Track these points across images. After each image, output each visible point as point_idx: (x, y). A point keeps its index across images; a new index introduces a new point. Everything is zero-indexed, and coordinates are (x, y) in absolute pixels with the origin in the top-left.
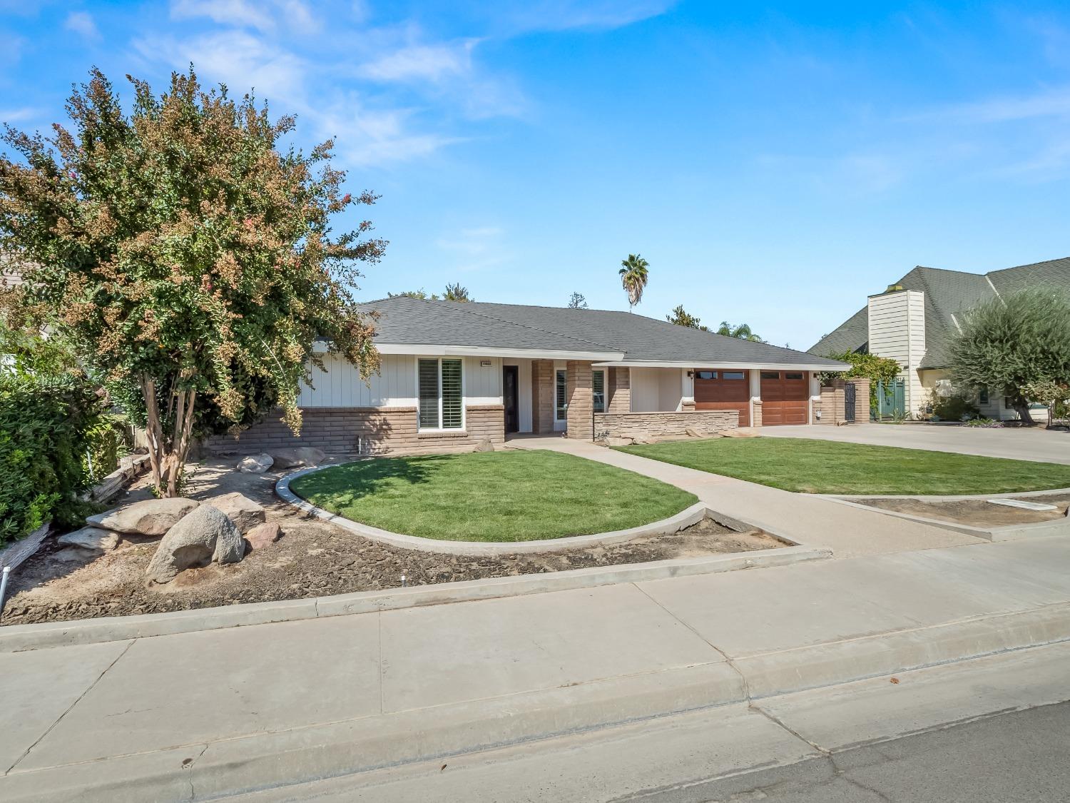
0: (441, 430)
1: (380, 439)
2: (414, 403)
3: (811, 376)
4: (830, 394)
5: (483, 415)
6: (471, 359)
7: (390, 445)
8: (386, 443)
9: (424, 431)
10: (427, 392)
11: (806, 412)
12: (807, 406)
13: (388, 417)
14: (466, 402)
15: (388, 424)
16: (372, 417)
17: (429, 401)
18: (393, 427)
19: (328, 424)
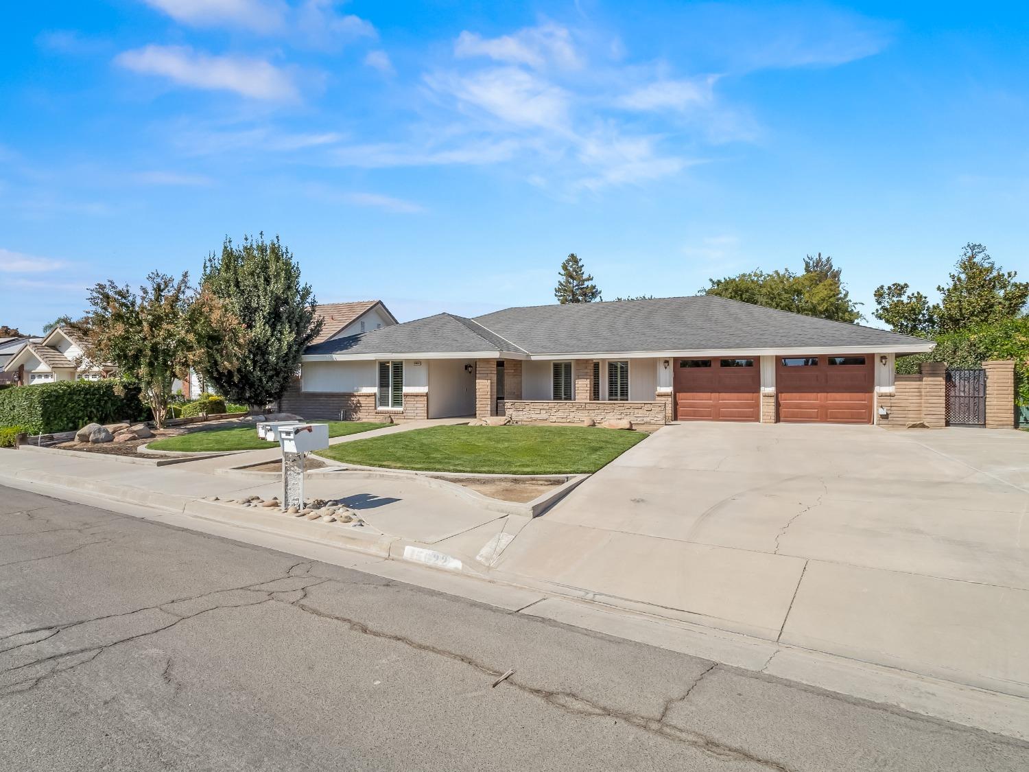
0: (390, 408)
1: (356, 413)
2: (375, 390)
3: (877, 360)
4: (915, 384)
5: (413, 400)
6: (408, 361)
7: (361, 417)
8: (360, 415)
9: (380, 409)
10: (383, 384)
11: (870, 408)
12: (871, 399)
13: (360, 399)
14: (406, 390)
15: (360, 403)
16: (352, 399)
17: (385, 389)
18: (363, 405)
19: (331, 402)
